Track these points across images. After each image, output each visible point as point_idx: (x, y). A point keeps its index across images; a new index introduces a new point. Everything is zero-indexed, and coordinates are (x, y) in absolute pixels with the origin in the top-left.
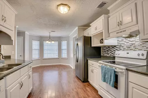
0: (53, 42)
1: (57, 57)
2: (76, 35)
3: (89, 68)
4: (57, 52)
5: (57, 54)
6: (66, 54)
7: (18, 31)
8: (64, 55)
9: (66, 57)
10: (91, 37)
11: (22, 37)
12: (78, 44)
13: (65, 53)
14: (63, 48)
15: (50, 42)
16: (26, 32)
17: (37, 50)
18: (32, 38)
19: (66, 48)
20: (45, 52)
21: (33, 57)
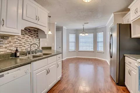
0: (87, 34)
1: (92, 50)
2: (112, 23)
3: (126, 67)
4: (93, 45)
5: (93, 47)
6: (102, 48)
7: (56, 26)
8: (100, 48)
9: (103, 51)
10: (130, 25)
11: (61, 32)
12: (111, 35)
13: (101, 46)
14: (99, 41)
15: (84, 35)
16: (63, 27)
17: (73, 42)
18: (69, 32)
19: (102, 40)
20: (81, 44)
21: (70, 49)
